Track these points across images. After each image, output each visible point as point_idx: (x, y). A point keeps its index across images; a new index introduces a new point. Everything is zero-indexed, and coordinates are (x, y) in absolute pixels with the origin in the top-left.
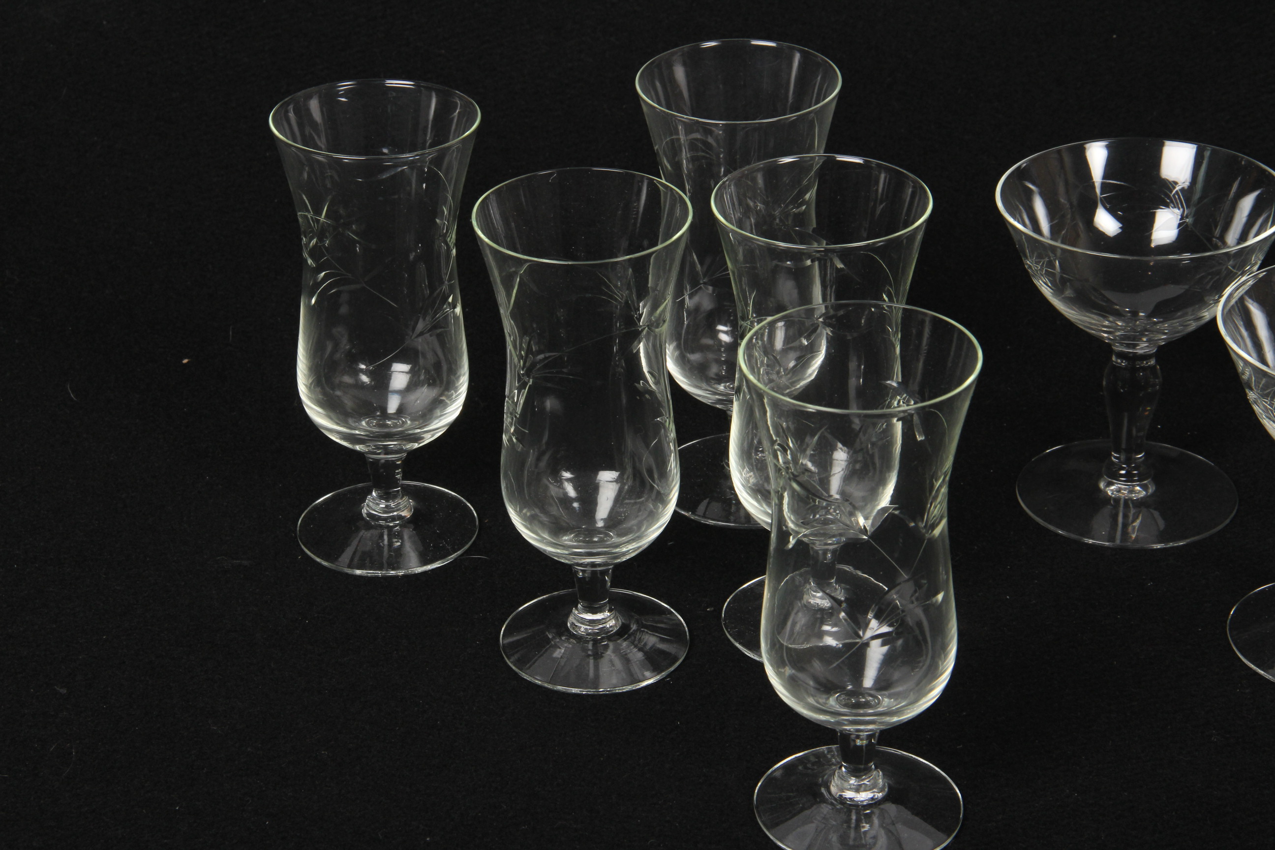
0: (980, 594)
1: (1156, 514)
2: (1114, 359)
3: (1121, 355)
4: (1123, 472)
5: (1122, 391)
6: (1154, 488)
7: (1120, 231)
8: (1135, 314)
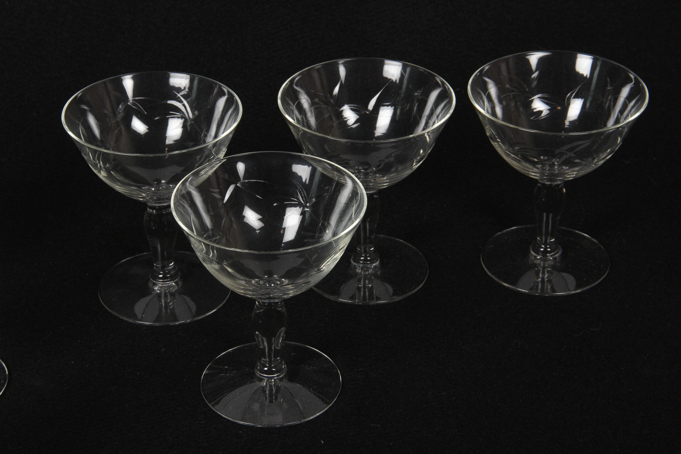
0: (56, 361)
1: (188, 299)
2: (148, 209)
3: (153, 208)
4: (161, 276)
5: (154, 228)
6: (182, 284)
7: (147, 131)
8: (159, 182)
